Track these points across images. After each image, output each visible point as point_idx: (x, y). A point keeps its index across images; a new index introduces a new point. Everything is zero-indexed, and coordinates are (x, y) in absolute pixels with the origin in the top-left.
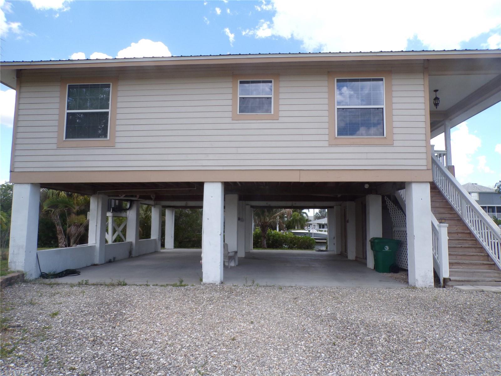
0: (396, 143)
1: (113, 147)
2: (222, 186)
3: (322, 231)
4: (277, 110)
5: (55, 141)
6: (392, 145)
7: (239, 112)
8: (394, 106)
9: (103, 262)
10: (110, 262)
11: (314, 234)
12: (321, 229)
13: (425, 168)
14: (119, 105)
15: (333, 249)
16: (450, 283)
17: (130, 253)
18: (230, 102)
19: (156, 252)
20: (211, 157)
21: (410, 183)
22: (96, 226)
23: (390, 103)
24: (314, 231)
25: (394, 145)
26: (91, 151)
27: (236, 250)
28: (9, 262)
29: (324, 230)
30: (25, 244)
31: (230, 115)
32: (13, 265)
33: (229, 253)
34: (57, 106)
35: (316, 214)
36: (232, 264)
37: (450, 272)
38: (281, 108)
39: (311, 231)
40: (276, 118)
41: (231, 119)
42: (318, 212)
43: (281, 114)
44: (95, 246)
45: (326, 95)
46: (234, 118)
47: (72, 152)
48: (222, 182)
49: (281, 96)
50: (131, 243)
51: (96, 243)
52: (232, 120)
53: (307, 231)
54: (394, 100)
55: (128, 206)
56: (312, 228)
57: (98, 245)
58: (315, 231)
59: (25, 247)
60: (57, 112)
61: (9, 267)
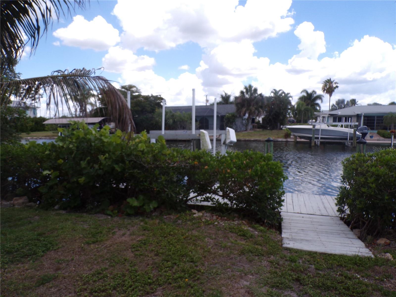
3: (336, 126)
11: (323, 130)
12: (334, 124)
24: (321, 126)
29: (340, 124)
35: (332, 106)
39: (317, 127)
42: (335, 104)
53: (311, 127)
56: (320, 122)
58: (324, 126)
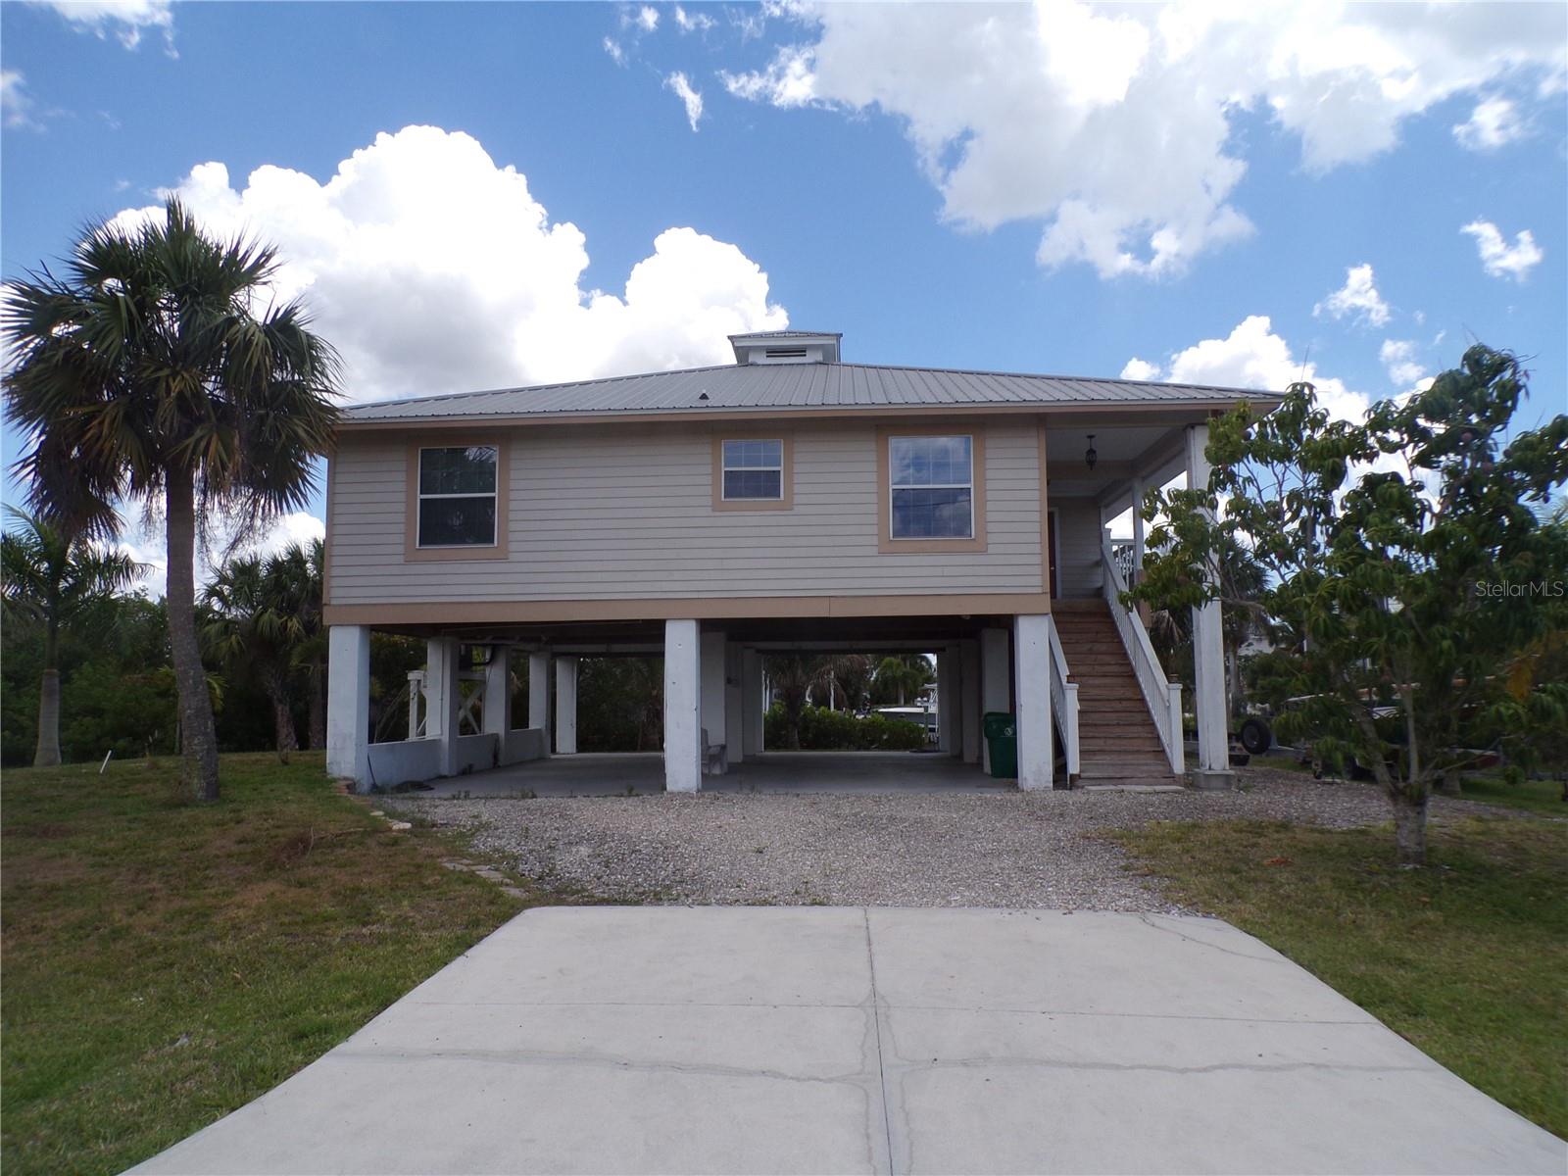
0: (991, 549)
1: (505, 559)
2: (697, 626)
4: (790, 493)
5: (401, 549)
6: (984, 552)
7: (725, 497)
8: (989, 485)
9: (455, 774)
10: (466, 772)
13: (1040, 590)
14: (513, 485)
15: (945, 747)
16: (1080, 783)
17: (496, 757)
18: (708, 480)
19: (542, 759)
20: (677, 576)
21: (1018, 615)
22: (442, 699)
23: (981, 480)
25: (989, 552)
26: (466, 568)
27: (724, 743)
28: (328, 761)
30: (354, 732)
31: (708, 501)
32: (335, 768)
33: (710, 747)
34: (402, 486)
36: (717, 771)
37: (1081, 765)
38: (797, 489)
40: (788, 506)
41: (710, 508)
43: (797, 499)
44: (440, 740)
45: (873, 467)
46: (717, 507)
47: (433, 568)
48: (696, 620)
49: (797, 468)
50: (495, 737)
51: (442, 734)
52: (713, 510)
54: (990, 474)
55: (488, 656)
57: (446, 739)
59: (354, 736)
60: (402, 497)
61: (328, 771)
